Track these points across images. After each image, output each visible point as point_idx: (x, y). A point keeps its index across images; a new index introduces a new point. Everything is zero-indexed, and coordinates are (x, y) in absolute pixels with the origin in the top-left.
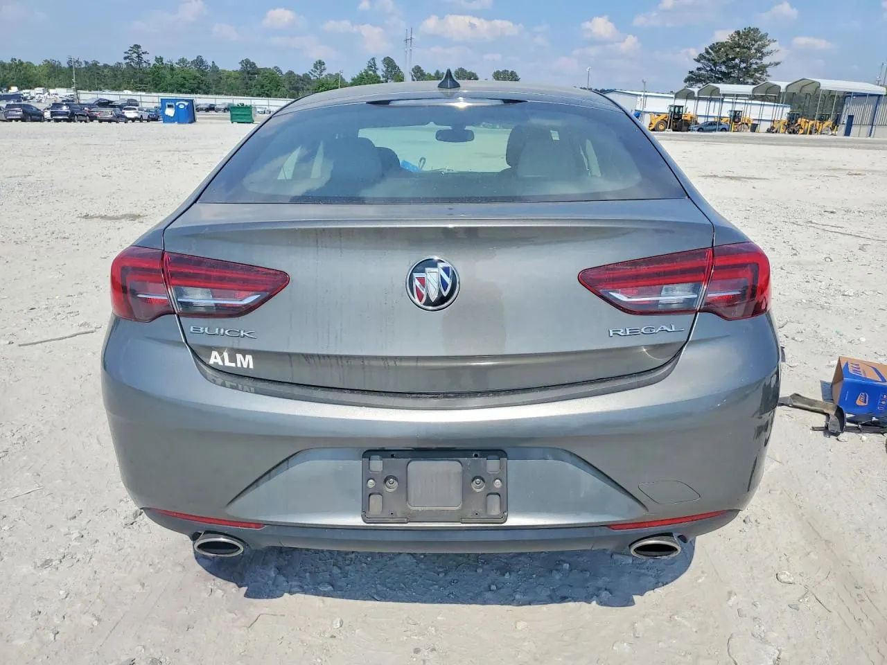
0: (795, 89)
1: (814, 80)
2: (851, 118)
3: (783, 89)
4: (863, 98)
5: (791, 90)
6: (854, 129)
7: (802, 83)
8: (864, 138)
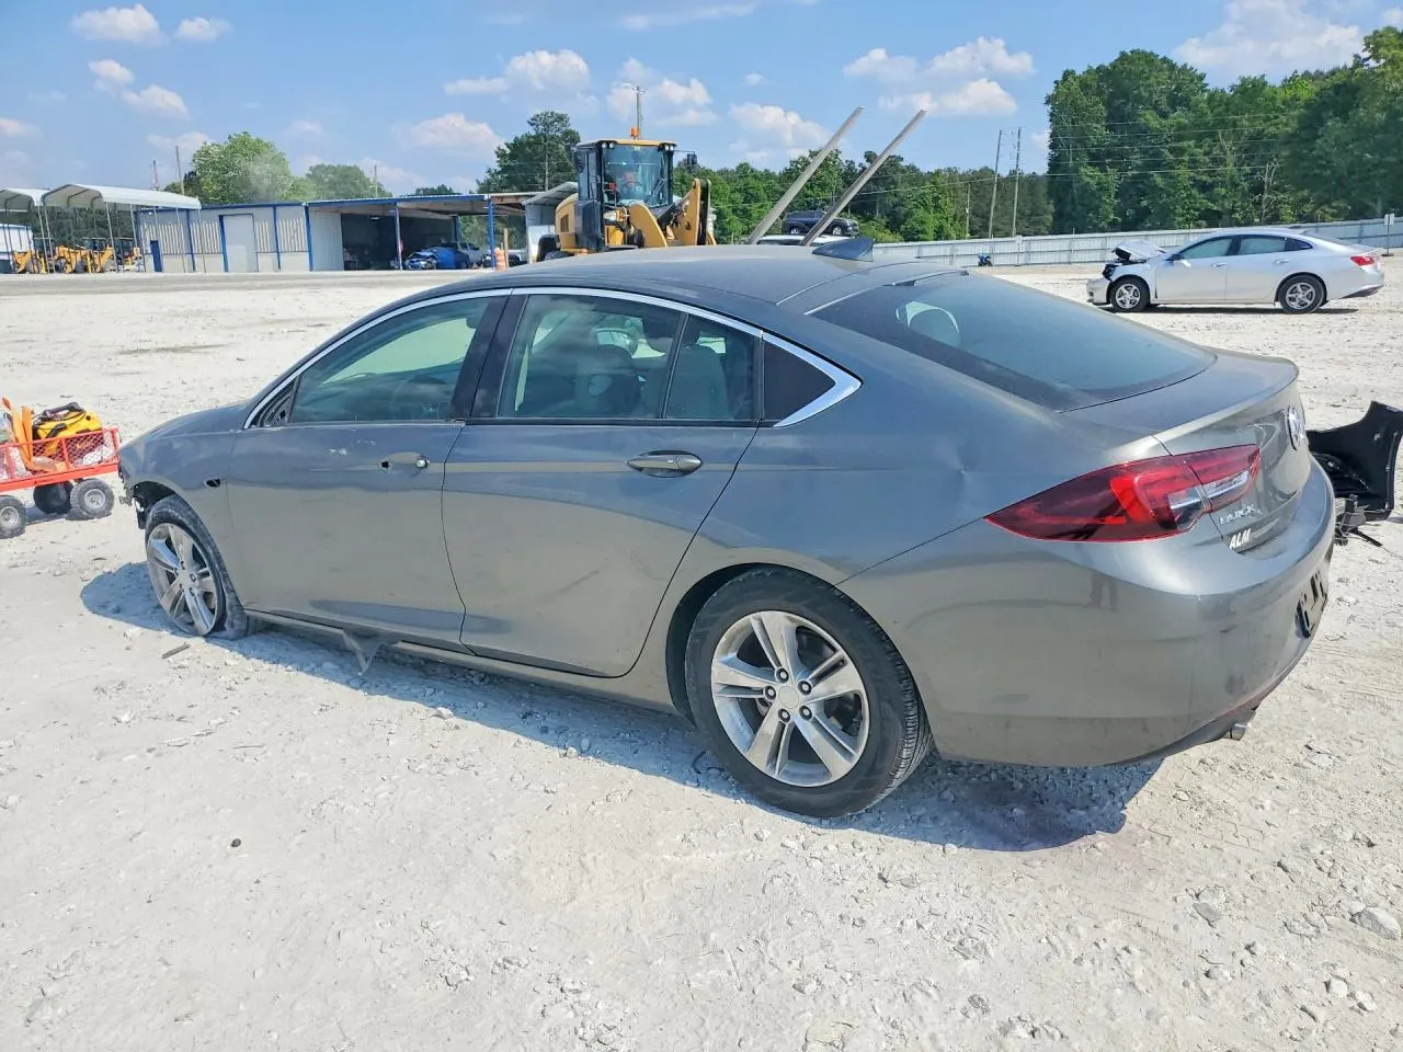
0: (57, 202)
1: (87, 187)
2: (154, 244)
3: (37, 202)
4: (170, 214)
5: (52, 202)
6: (165, 261)
7: (67, 192)
8: (182, 274)
